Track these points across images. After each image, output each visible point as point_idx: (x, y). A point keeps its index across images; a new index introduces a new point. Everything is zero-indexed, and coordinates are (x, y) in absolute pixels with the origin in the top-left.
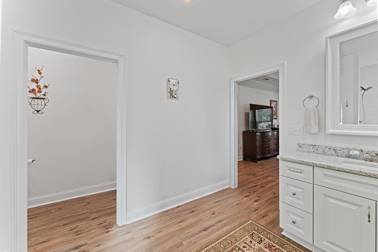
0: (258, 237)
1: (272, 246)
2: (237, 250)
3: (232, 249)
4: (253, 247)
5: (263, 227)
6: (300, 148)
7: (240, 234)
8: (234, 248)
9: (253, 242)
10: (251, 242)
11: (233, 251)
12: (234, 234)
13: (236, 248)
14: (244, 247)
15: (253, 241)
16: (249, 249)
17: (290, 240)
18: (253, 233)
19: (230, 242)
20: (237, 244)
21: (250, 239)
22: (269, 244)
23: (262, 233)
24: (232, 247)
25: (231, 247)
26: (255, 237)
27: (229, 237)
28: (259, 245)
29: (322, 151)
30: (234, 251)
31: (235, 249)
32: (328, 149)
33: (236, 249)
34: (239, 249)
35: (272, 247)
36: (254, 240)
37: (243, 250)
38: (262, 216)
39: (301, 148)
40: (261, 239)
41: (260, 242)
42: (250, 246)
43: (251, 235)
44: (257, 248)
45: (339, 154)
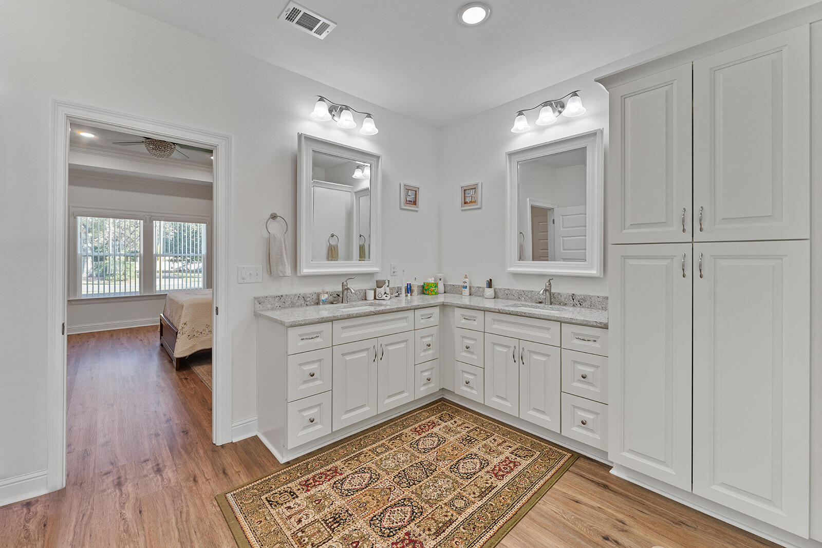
0: (280, 494)
1: (306, 481)
2: (304, 534)
3: (300, 544)
4: (301, 507)
5: (256, 481)
6: (259, 305)
7: (261, 522)
8: (297, 539)
9: (291, 504)
10: (289, 508)
11: (305, 542)
12: (258, 533)
13: (300, 535)
14: (300, 521)
15: (288, 505)
16: (306, 515)
17: (297, 459)
18: (267, 500)
19: (278, 545)
20: (288, 533)
21: (282, 509)
22: (300, 484)
23: (273, 487)
24: (293, 543)
25: (292, 545)
26: (281, 500)
27: (262, 545)
28: (299, 498)
29: (290, 302)
30: (304, 540)
31: (302, 539)
32: (297, 298)
33: (301, 537)
34: (303, 532)
35: (308, 482)
36: (286, 503)
37: (306, 525)
38: (222, 476)
39: (262, 305)
40: (287, 492)
41: (292, 496)
42: (300, 512)
43: (271, 505)
44: (305, 503)
45: (308, 303)
